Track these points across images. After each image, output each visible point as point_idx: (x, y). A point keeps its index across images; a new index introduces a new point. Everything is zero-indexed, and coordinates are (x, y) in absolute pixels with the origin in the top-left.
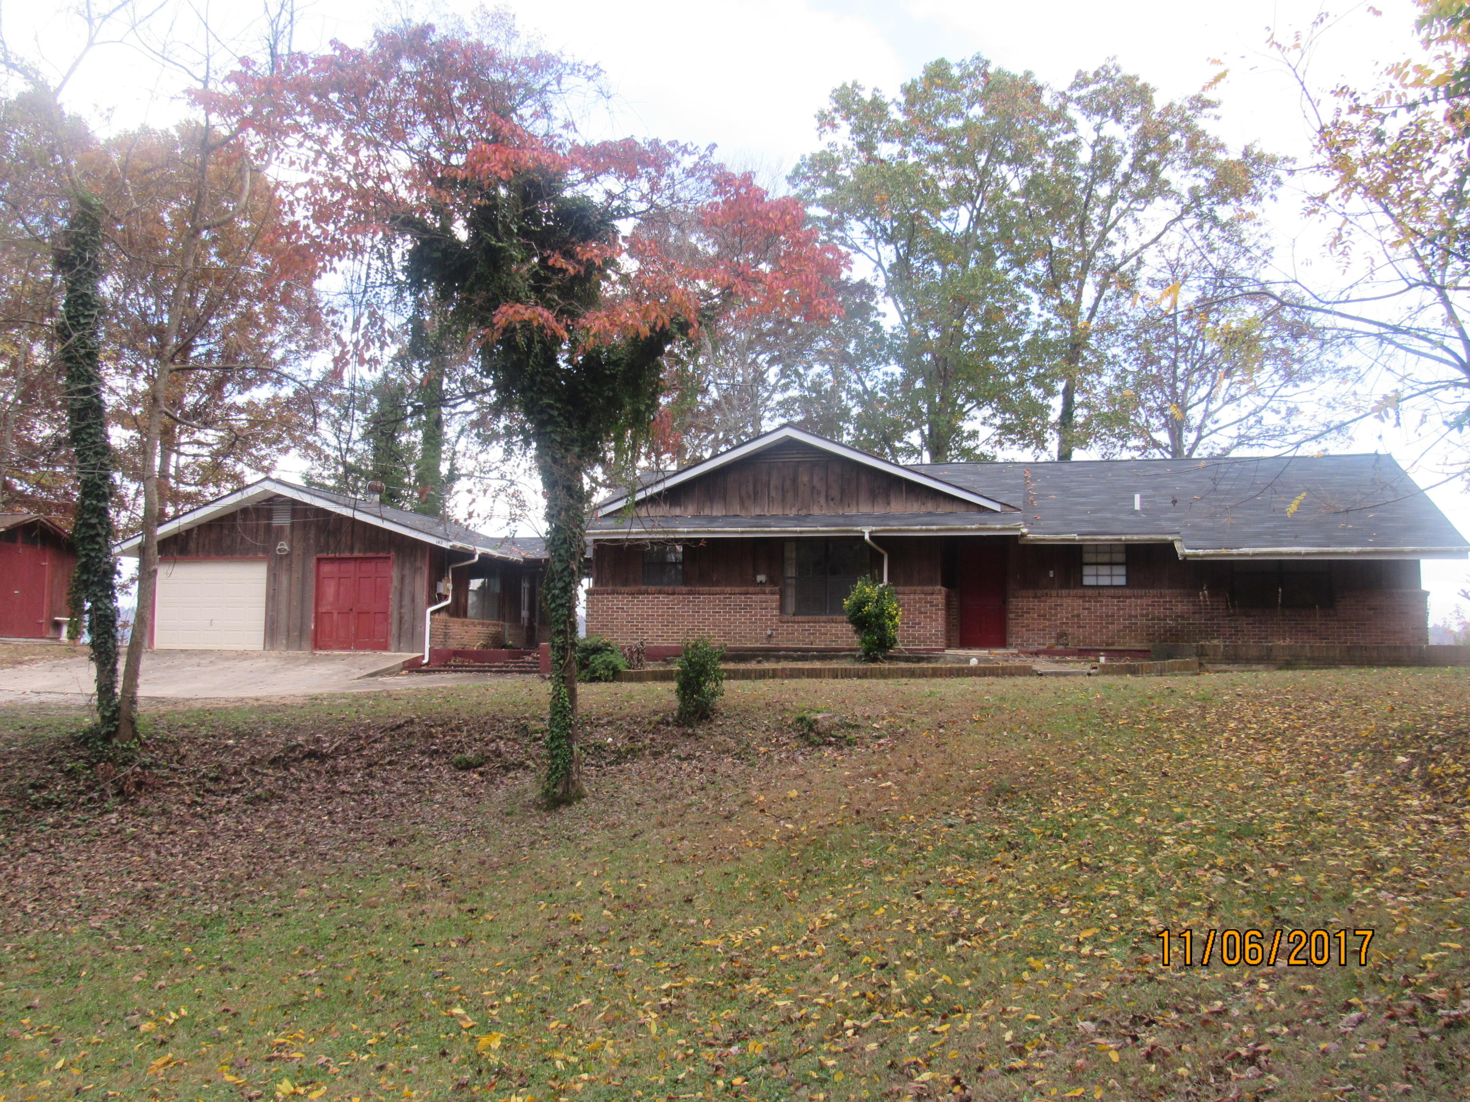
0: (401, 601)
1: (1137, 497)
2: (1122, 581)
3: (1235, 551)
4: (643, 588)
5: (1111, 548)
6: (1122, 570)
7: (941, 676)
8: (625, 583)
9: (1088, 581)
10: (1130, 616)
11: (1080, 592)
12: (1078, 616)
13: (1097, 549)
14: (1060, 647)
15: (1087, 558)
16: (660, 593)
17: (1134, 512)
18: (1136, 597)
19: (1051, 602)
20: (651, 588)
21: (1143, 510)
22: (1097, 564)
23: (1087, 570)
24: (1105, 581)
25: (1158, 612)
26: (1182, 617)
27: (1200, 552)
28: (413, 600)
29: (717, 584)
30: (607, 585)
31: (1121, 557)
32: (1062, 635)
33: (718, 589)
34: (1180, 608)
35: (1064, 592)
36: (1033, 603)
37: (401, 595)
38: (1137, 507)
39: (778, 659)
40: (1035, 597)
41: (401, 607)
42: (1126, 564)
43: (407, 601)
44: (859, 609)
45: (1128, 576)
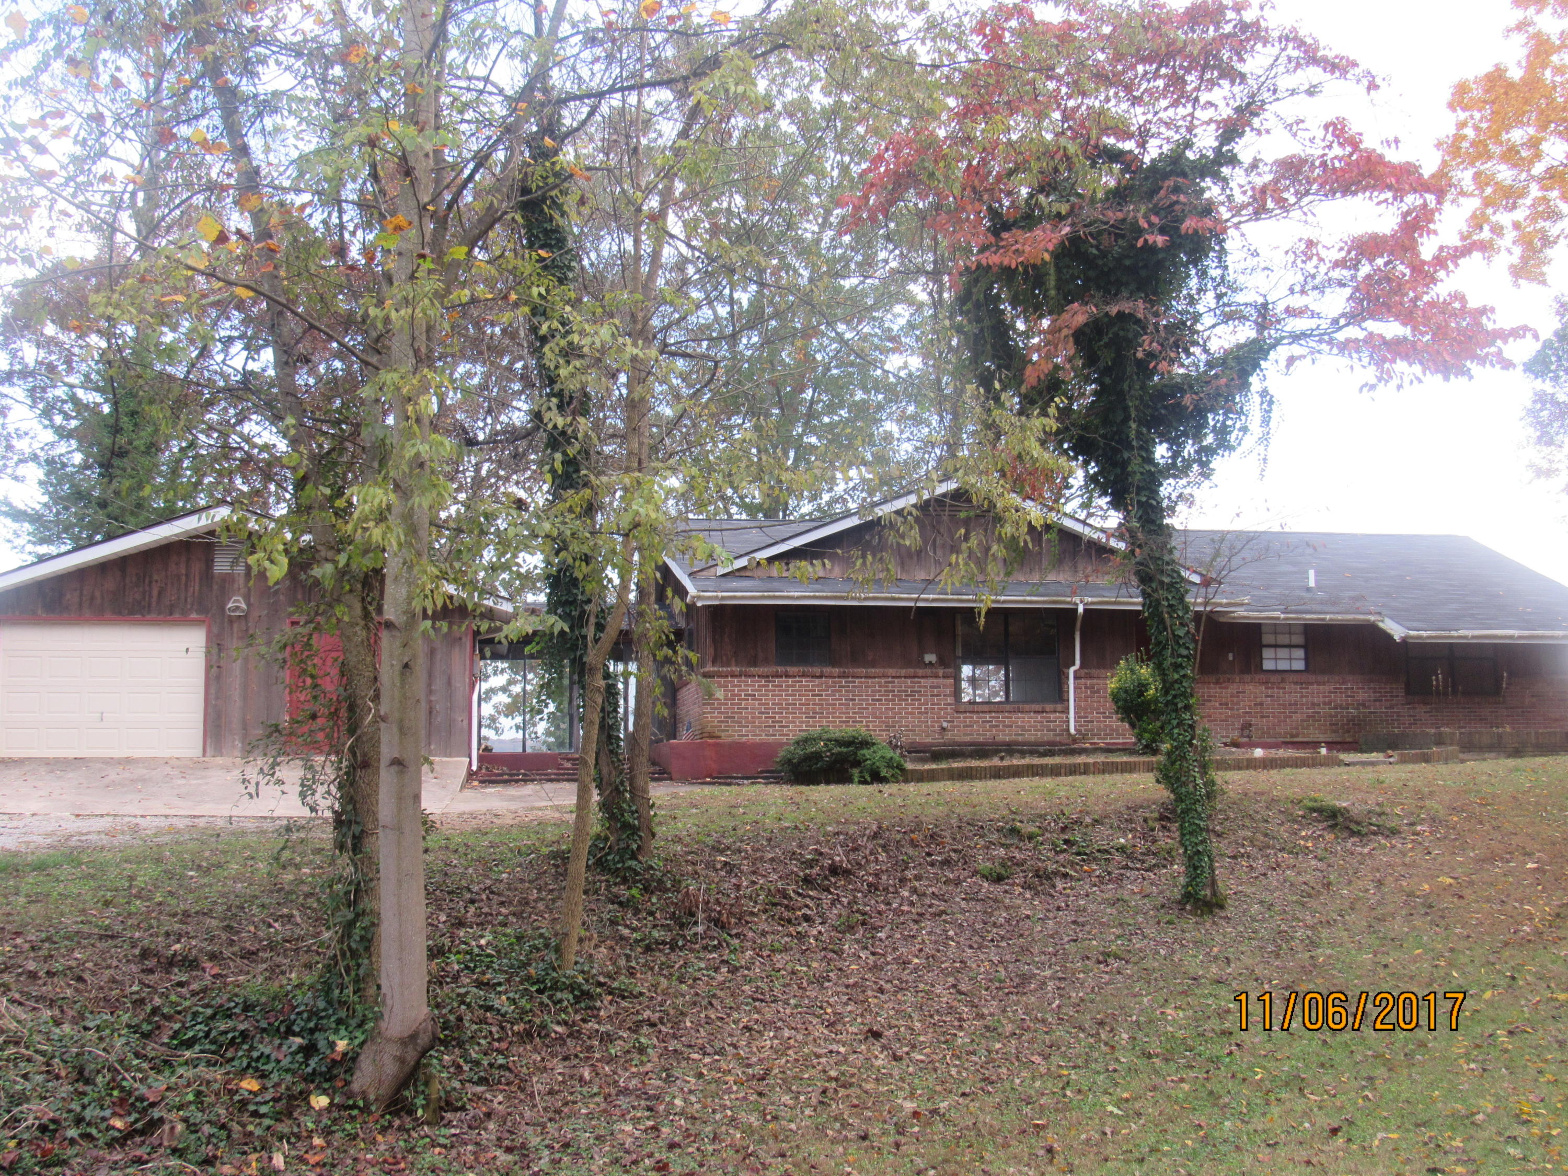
0: (429, 685)
1: (1311, 574)
2: (1299, 665)
3: (1454, 633)
4: (780, 669)
5: (1289, 628)
6: (1300, 653)
7: (1255, 768)
8: (754, 662)
9: (1268, 665)
10: (1313, 704)
11: (1263, 677)
12: (1261, 704)
13: (1277, 628)
14: (1245, 740)
15: (1267, 639)
16: (803, 676)
17: (1308, 589)
18: (1319, 683)
19: (1233, 688)
20: (791, 670)
21: (1319, 587)
22: (1276, 646)
23: (1267, 653)
24: (1283, 665)
25: (1341, 699)
26: (1364, 705)
27: (1424, 634)
28: (449, 683)
29: (873, 664)
30: (728, 665)
31: (1298, 639)
32: (1247, 726)
33: (878, 671)
34: (1361, 696)
35: (1247, 677)
36: (1214, 690)
37: (430, 675)
38: (1312, 583)
39: (1023, 753)
40: (1217, 683)
41: (430, 692)
42: (1305, 647)
43: (439, 684)
44: (1141, 694)
45: (1307, 659)
